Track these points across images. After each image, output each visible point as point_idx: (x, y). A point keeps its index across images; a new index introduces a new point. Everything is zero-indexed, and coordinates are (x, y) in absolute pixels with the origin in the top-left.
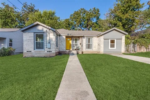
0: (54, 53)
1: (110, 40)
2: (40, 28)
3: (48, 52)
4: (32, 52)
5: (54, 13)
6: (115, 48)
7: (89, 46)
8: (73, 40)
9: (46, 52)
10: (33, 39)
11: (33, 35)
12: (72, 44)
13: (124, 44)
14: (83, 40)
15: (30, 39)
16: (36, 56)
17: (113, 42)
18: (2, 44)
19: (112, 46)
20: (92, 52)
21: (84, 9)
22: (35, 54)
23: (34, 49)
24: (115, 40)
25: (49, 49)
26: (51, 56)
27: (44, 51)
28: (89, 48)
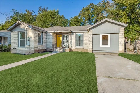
0: (32, 51)
1: (101, 35)
2: (22, 26)
3: (28, 49)
4: (17, 49)
5: (58, 12)
6: (109, 45)
7: (79, 43)
8: (64, 37)
9: (27, 49)
10: (17, 37)
11: (17, 34)
12: (62, 41)
13: (123, 40)
14: (72, 37)
15: (16, 37)
16: (19, 53)
17: (105, 37)
18: (6, 42)
19: (105, 43)
20: (82, 50)
21: (93, 3)
22: (18, 51)
23: (18, 47)
24: (109, 35)
25: (29, 47)
26: (30, 53)
27: (24, 48)
28: (80, 46)
